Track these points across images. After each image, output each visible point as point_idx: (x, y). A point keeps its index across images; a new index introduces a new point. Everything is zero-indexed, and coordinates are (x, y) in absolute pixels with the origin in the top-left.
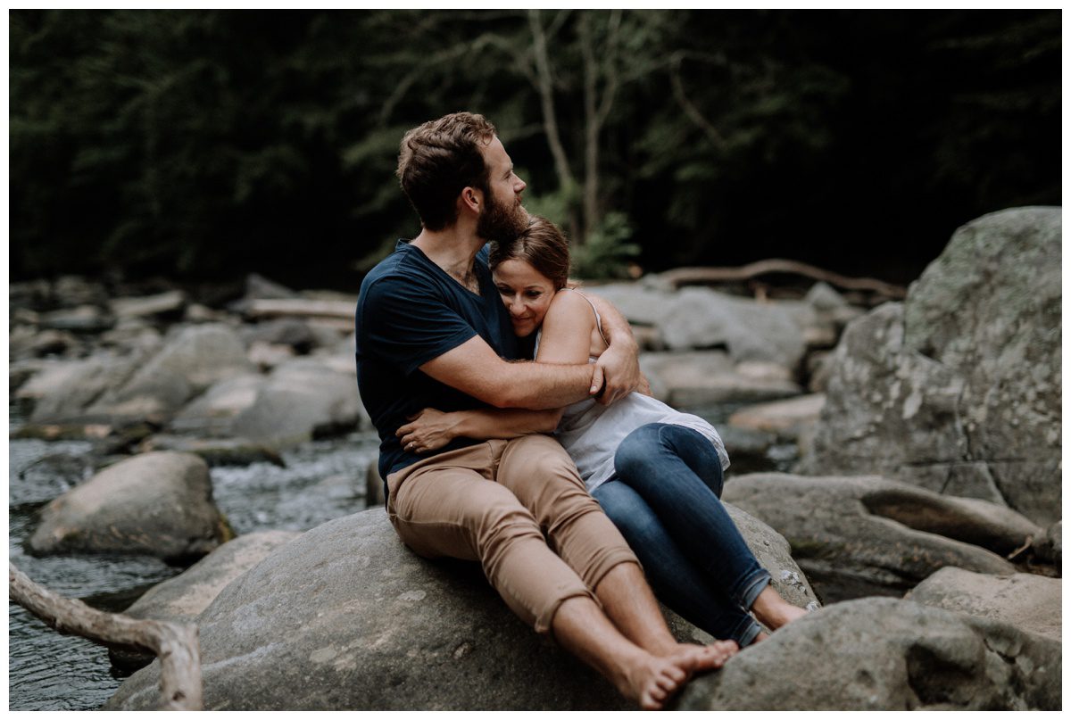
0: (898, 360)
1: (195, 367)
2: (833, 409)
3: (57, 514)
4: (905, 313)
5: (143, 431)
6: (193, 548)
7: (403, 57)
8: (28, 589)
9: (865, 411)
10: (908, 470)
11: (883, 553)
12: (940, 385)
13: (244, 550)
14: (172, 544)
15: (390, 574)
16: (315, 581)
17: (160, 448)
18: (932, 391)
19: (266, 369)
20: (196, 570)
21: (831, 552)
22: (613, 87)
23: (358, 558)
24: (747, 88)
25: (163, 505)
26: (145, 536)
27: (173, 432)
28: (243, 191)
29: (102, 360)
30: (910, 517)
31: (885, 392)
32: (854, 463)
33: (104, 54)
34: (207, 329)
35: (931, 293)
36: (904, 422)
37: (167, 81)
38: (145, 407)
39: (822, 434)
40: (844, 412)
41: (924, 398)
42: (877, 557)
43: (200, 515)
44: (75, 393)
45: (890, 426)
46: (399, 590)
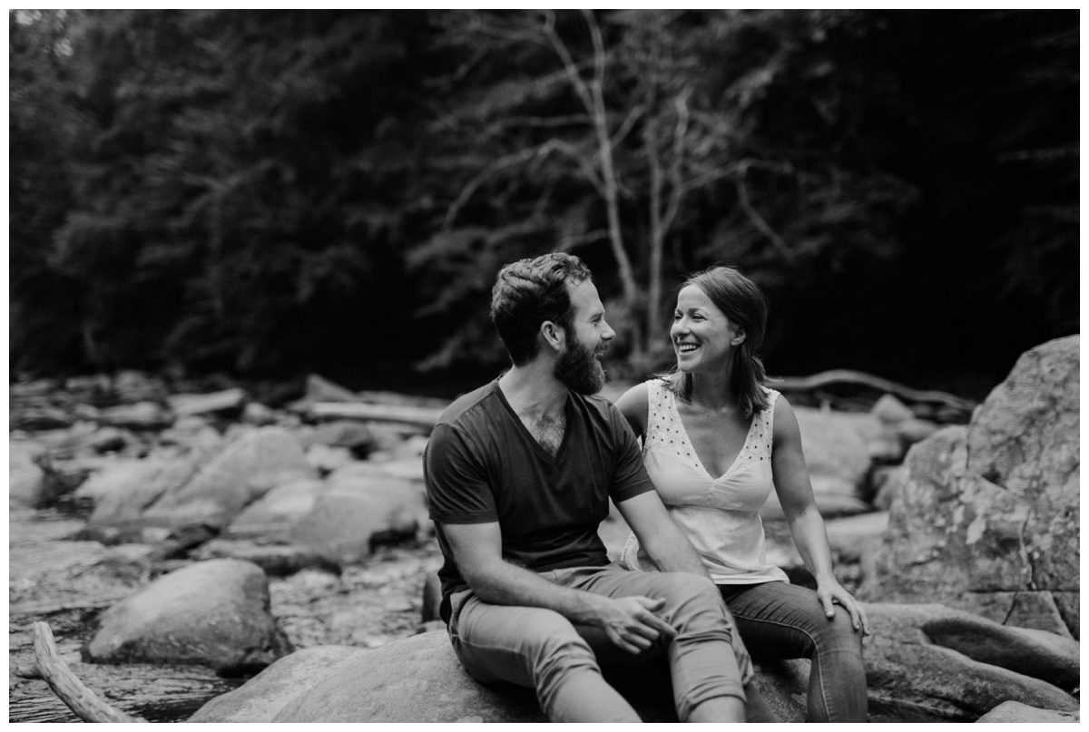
0: (962, 484)
1: (254, 470)
2: (896, 532)
3: (115, 621)
4: (968, 436)
5: (201, 534)
6: (249, 659)
7: (468, 160)
8: (95, 707)
9: (928, 534)
10: (972, 597)
11: (944, 684)
12: (1004, 512)
13: (301, 665)
14: (229, 655)
15: (448, 699)
16: (373, 704)
17: (217, 555)
18: (996, 517)
19: (324, 473)
20: (253, 684)
21: (891, 681)
22: (679, 192)
23: (416, 682)
24: (813, 198)
25: (221, 614)
26: (202, 646)
27: (233, 538)
28: (305, 291)
29: (162, 460)
30: (973, 647)
31: (948, 516)
32: (916, 588)
33: (172, 153)
34: (268, 431)
35: (995, 417)
36: (968, 548)
37: (234, 180)
38: (203, 511)
39: (884, 557)
40: (906, 536)
41: (988, 524)
42: (939, 688)
43: (257, 625)
44: (135, 494)
45: (954, 552)
46: (455, 715)
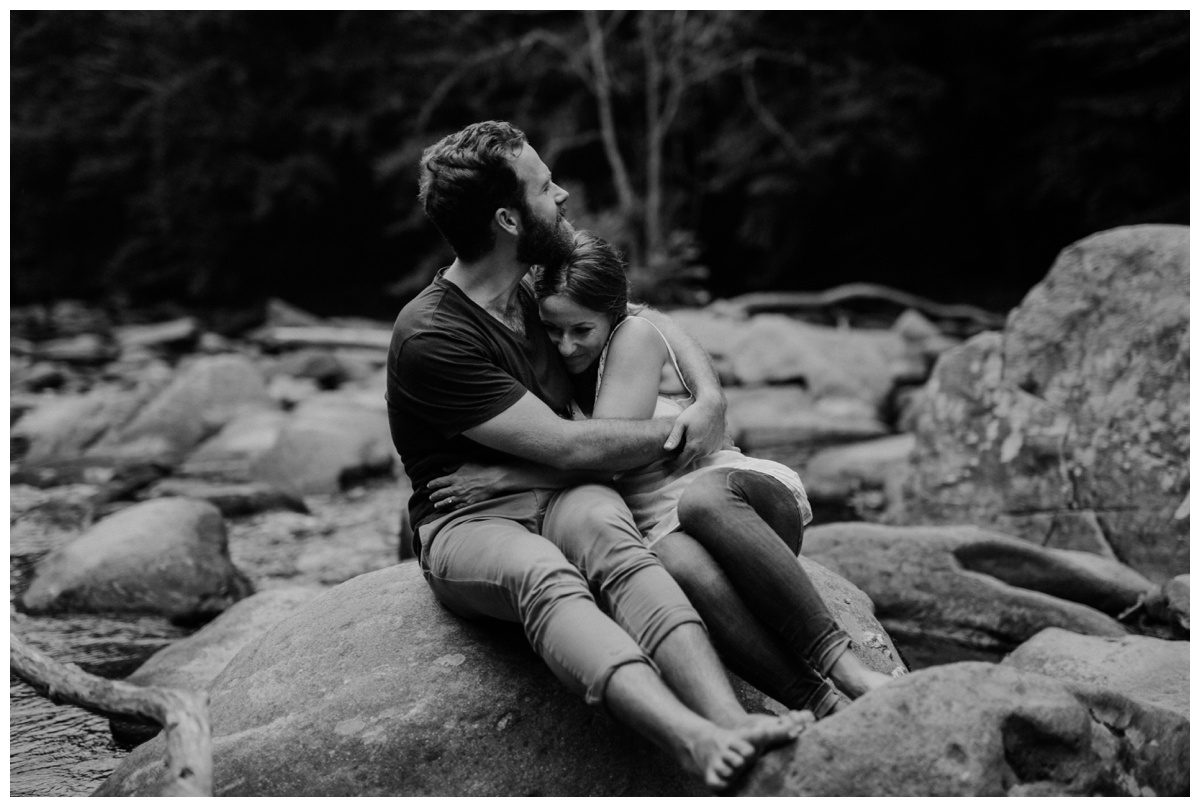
0: (997, 397)
1: (209, 403)
2: (924, 451)
3: (52, 568)
4: (1004, 344)
5: (150, 474)
6: (205, 606)
7: (443, 55)
8: (18, 653)
9: (959, 453)
10: (1006, 520)
11: (978, 612)
12: (1043, 425)
13: (262, 608)
14: (182, 601)
15: (425, 636)
16: (341, 644)
17: (168, 494)
18: (1034, 431)
19: (288, 406)
20: (208, 632)
21: (920, 611)
22: (679, 89)
23: (389, 619)
24: (829, 91)
25: (172, 558)
26: (151, 593)
27: (184, 476)
28: (262, 207)
29: (105, 396)
30: (1009, 573)
31: (981, 431)
32: (946, 512)
33: (106, 52)
34: (222, 361)
35: (1032, 321)
36: (1003, 467)
37: (178, 82)
38: (152, 448)
39: (911, 479)
40: (935, 455)
41: (1025, 438)
42: (972, 617)
43: (213, 570)
44: (74, 431)
45: (988, 471)
46: (435, 653)
